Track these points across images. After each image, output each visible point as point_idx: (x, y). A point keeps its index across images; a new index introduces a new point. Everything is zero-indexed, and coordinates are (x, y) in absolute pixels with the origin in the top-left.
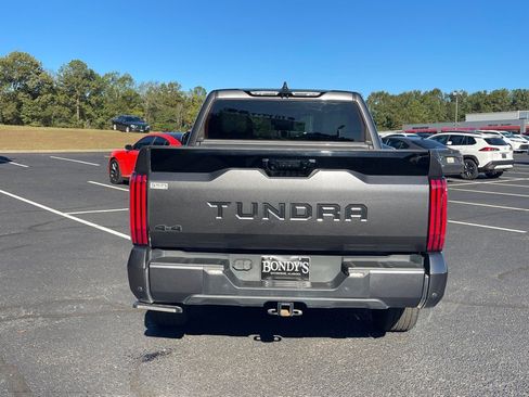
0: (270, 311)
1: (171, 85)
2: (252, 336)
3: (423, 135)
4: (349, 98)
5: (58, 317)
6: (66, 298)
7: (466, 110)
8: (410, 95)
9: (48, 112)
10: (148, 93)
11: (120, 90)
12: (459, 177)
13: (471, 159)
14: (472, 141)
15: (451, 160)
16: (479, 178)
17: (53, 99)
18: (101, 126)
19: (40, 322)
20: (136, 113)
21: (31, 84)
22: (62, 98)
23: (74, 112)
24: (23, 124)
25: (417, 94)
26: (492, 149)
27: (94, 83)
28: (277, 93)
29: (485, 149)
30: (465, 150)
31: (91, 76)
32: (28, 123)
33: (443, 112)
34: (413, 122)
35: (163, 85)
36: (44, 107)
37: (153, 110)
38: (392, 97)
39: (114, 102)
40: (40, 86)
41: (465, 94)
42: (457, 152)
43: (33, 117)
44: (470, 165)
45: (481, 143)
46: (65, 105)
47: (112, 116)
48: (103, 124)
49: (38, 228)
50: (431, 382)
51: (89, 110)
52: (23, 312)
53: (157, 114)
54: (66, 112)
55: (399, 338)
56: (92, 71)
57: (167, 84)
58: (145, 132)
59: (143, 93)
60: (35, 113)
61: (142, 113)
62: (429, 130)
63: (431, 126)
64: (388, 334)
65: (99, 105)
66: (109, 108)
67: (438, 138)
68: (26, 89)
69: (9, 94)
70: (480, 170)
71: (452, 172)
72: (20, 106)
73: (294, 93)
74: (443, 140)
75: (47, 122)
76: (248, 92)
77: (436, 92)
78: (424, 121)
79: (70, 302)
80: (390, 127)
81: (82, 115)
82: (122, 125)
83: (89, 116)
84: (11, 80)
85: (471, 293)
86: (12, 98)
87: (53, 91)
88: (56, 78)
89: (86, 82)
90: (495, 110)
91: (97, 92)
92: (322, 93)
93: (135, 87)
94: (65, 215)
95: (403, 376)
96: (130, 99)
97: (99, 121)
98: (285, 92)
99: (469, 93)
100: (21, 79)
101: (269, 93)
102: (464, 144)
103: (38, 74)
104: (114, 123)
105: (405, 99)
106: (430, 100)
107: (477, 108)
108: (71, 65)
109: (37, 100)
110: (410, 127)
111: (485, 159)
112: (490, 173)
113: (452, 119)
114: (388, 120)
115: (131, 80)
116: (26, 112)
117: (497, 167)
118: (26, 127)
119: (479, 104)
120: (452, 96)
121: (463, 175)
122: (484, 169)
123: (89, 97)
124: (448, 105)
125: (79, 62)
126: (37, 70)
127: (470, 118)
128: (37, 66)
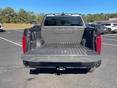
0: (57, 69)
1: (42, 13)
2: (55, 74)
3: (99, 23)
4: (78, 15)
5: (10, 69)
6: (13, 64)
7: (109, 18)
8: (96, 14)
9: (15, 20)
10: (37, 15)
11: (31, 15)
12: (107, 33)
13: (110, 29)
14: (110, 25)
15: (105, 29)
16: (112, 33)
17: (16, 17)
18: (27, 23)
19: (5, 71)
20: (35, 20)
21: (12, 14)
22: (18, 17)
23: (21, 20)
24: (10, 23)
25: (98, 14)
26: (115, 27)
27: (25, 14)
28: (61, 15)
29: (113, 27)
30: (108, 27)
31: (25, 12)
32: (11, 23)
33: (104, 18)
34: (97, 21)
35: (41, 14)
36: (15, 19)
37: (39, 19)
38: (92, 15)
39: (30, 18)
40: (14, 14)
41: (109, 14)
42: (107, 27)
43: (12, 21)
44: (109, 30)
45: (112, 25)
46: (19, 19)
47: (29, 21)
48: (28, 22)
49: (9, 47)
50: (98, 86)
51: (24, 20)
52: (2, 68)
53: (40, 20)
54: (19, 20)
55: (91, 74)
56: (25, 11)
57: (41, 13)
58: (36, 24)
59: (36, 16)
60: (13, 21)
61: (36, 20)
62: (100, 22)
63: (101, 22)
64: (88, 73)
65: (27, 18)
66: (29, 19)
67: (102, 24)
68: (10, 15)
69: (7, 16)
70: (112, 31)
71: (105, 32)
72: (9, 19)
73: (65, 15)
74: (103, 25)
75: (15, 22)
76: (54, 15)
77: (102, 14)
78: (99, 20)
79: (13, 65)
80: (92, 22)
81: (23, 21)
82: (31, 23)
83: (25, 21)
84: (7, 13)
85: (109, 62)
86: (8, 17)
87: (16, 15)
88: (17, 13)
89: (24, 13)
90: (116, 17)
91: (26, 15)
92: (72, 14)
93: (34, 14)
94: (16, 44)
95: (91, 84)
96: (33, 17)
97: (27, 22)
98: (63, 14)
99: (110, 14)
100: (9, 13)
101: (59, 15)
102: (108, 25)
103: (13, 12)
104: (30, 22)
105: (95, 16)
106: (100, 16)
107: (112, 17)
108: (20, 10)
109: (13, 18)
110: (96, 22)
111: (113, 29)
112: (114, 32)
113: (106, 20)
114: (91, 20)
115: (33, 13)
116: (11, 20)
117: (116, 31)
118: (11, 24)
119: (112, 16)
120: (106, 15)
121: (108, 33)
122: (113, 31)
123: (25, 17)
124: (105, 16)
125: (22, 9)
126: (13, 11)
127: (110, 19)
128: (13, 10)
